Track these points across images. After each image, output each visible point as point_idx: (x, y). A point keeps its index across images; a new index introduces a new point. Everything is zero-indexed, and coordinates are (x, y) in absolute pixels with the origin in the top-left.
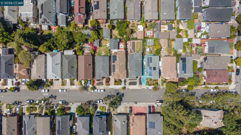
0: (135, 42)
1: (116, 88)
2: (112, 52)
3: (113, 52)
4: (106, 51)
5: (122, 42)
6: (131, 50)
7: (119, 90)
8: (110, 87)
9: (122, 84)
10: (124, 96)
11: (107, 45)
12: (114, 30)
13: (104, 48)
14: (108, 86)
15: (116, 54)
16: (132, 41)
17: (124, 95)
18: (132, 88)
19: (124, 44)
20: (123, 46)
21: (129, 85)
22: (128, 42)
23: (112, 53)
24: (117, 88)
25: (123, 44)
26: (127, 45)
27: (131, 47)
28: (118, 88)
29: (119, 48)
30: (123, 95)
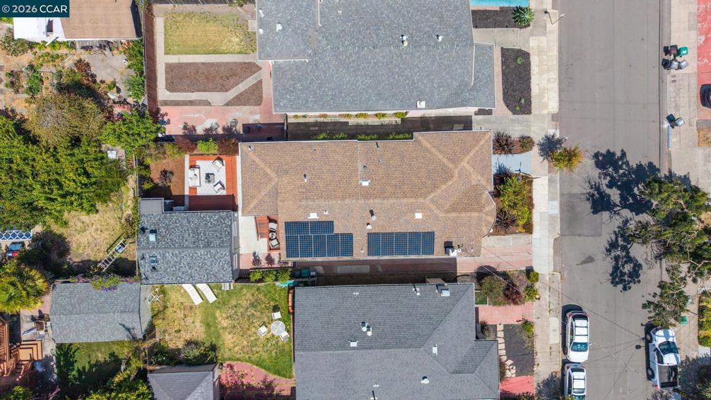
0: (170, 68)
1: (552, 217)
2: (256, 260)
3: (261, 247)
4: (253, 305)
5: (174, 179)
6: (239, 101)
7: (571, 195)
8: (544, 264)
9: (525, 170)
10: (619, 154)
11: (197, 300)
12: (73, 246)
13: (225, 323)
14: (537, 285)
15: (272, 226)
16: (163, 93)
17: (610, 155)
18: (555, 86)
19: (187, 158)
20: (206, 166)
21: (529, 112)
22: (174, 128)
23: (270, 259)
24: (554, 208)
25: (193, 167)
26: (200, 131)
27: (217, 98)
28: (551, 199)
29: (226, 204)
30: (606, 161)
